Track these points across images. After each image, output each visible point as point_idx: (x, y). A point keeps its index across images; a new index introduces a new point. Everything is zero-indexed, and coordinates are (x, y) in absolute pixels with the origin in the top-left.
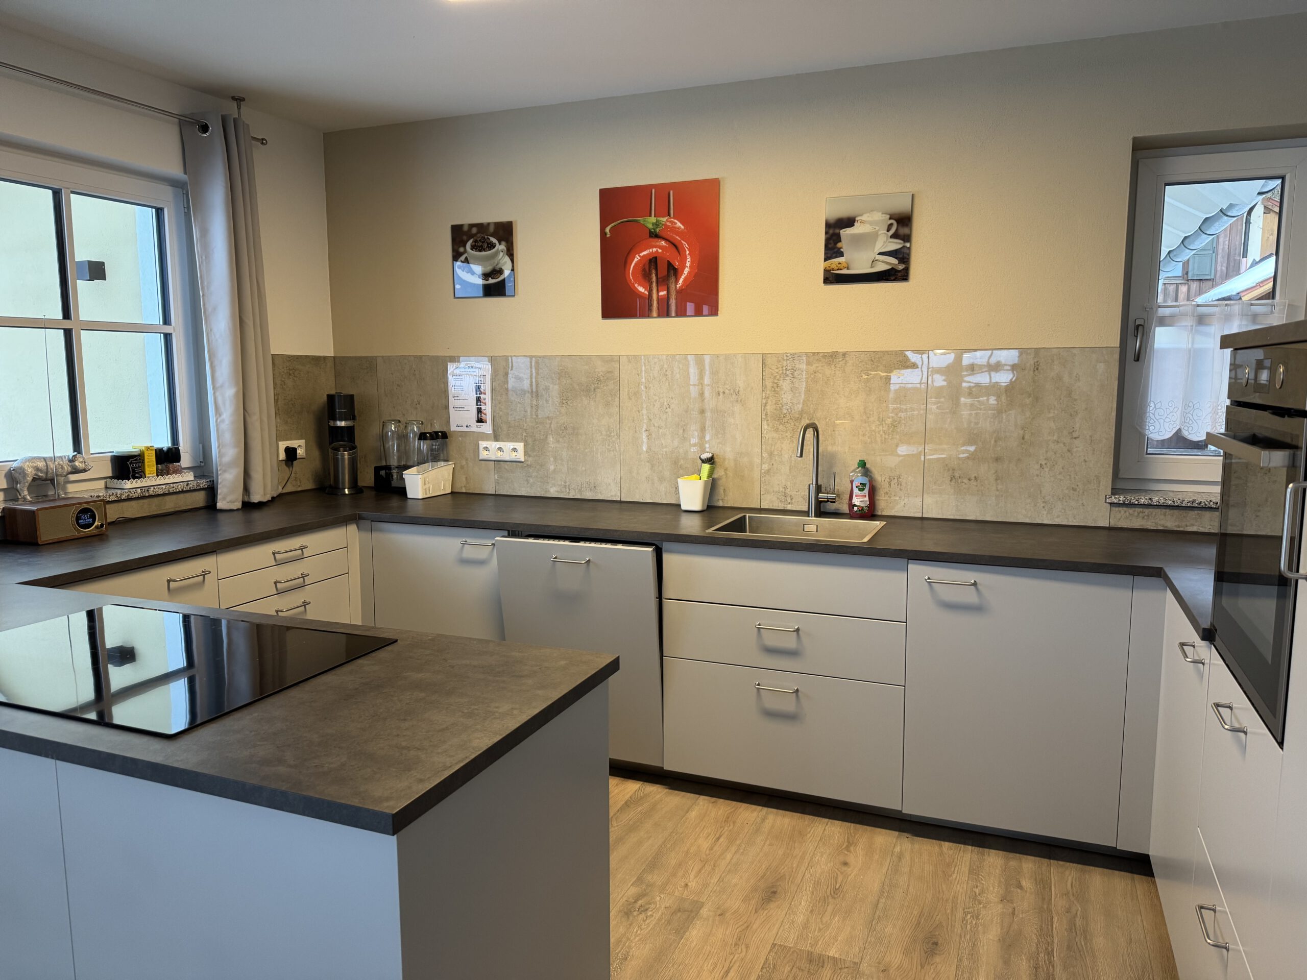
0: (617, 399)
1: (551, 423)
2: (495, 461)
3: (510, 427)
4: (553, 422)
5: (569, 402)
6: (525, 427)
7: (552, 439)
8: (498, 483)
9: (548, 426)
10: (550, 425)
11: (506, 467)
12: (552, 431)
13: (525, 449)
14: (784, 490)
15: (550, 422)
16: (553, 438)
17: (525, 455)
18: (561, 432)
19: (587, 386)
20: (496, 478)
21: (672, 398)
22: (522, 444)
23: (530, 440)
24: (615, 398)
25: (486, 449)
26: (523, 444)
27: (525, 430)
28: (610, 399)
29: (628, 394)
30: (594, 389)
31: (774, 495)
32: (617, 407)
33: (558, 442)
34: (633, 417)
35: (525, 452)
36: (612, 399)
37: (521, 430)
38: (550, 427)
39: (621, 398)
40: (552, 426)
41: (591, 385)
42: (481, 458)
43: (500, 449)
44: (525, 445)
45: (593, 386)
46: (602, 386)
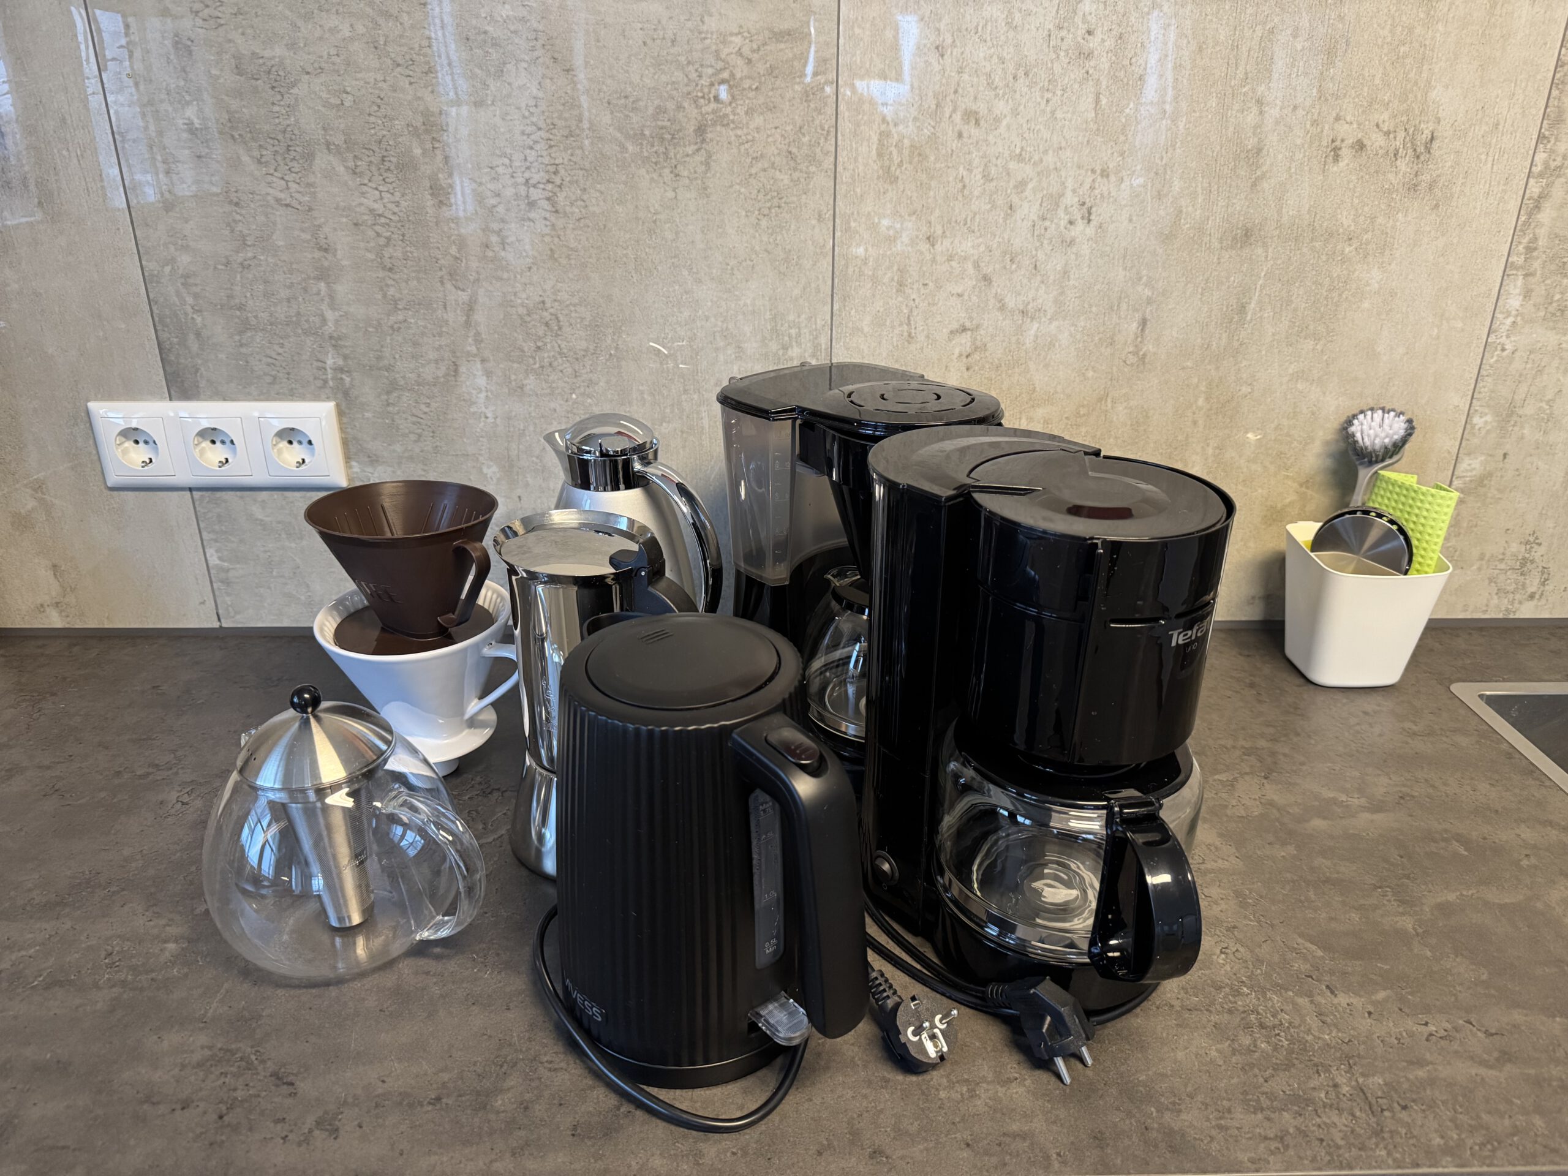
0: (821, 181)
1: (470, 308)
2: (190, 489)
3: (245, 327)
4: (482, 298)
5: (561, 197)
6: (330, 328)
7: (482, 381)
8: (227, 582)
9: (456, 317)
10: (468, 316)
11: (257, 512)
12: (478, 340)
13: (342, 430)
14: (1523, 548)
15: (464, 296)
16: (488, 374)
17: (348, 458)
18: (529, 346)
19: (660, 110)
20: (214, 560)
21: (1104, 173)
22: (327, 408)
23: (367, 391)
24: (809, 176)
25: (133, 435)
26: (331, 405)
27: (336, 341)
28: (784, 178)
29: (880, 155)
30: (701, 130)
31: (1479, 569)
32: (820, 218)
33: (519, 390)
34: (902, 271)
35: (345, 443)
36: (796, 182)
37: (309, 341)
38: (468, 323)
39: (844, 176)
40: (479, 317)
41: (680, 107)
42: (113, 479)
43: (212, 435)
44: (340, 413)
45: (693, 112)
46: (741, 110)
